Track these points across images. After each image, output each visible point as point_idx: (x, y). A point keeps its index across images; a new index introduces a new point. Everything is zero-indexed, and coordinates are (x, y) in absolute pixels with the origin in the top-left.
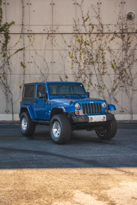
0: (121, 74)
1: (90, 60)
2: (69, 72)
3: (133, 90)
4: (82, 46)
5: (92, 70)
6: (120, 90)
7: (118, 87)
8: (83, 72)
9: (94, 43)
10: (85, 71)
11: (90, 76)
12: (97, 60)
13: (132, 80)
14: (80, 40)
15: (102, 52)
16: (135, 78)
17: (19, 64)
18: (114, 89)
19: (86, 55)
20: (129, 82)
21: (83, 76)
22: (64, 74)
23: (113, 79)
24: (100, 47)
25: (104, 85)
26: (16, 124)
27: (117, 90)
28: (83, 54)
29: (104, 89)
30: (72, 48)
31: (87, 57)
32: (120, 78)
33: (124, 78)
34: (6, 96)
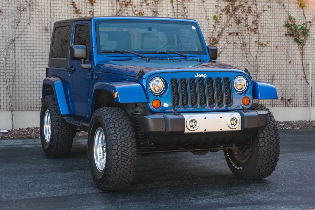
3: (259, 44)
6: (228, 43)
7: (225, 34)
13: (258, 17)
16: (264, 11)
18: (214, 39)
20: (250, 22)
23: (212, 13)
27: (222, 42)
32: (228, 12)
33: (239, 12)
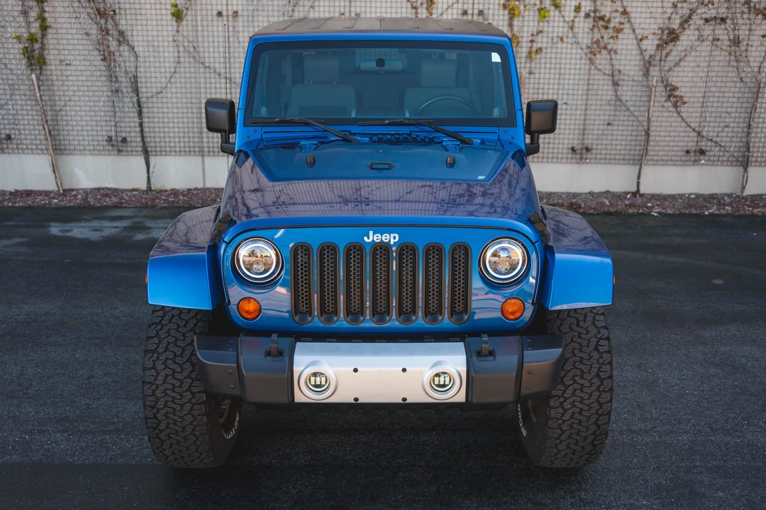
6: (701, 39)
25: (625, 13)
27: (688, 37)
29: (619, 31)
34: (104, 60)
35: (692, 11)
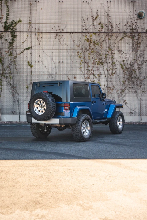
0: (130, 74)
1: (99, 60)
2: (77, 72)
3: (142, 91)
4: (91, 45)
5: (101, 70)
6: (129, 91)
7: (127, 88)
8: (91, 72)
9: (104, 43)
10: (94, 72)
11: (99, 77)
12: (106, 60)
13: (142, 81)
14: (89, 40)
15: (111, 52)
16: (144, 79)
17: (26, 64)
18: (123, 90)
19: (95, 55)
20: (138, 83)
21: (92, 76)
22: (73, 74)
23: (122, 80)
24: (109, 47)
25: (113, 86)
26: (24, 125)
27: (126, 91)
28: (92, 53)
29: (112, 90)
30: (80, 47)
31: (96, 57)
32: (129, 79)
33: (134, 79)
34: (12, 96)
35: (126, 86)
